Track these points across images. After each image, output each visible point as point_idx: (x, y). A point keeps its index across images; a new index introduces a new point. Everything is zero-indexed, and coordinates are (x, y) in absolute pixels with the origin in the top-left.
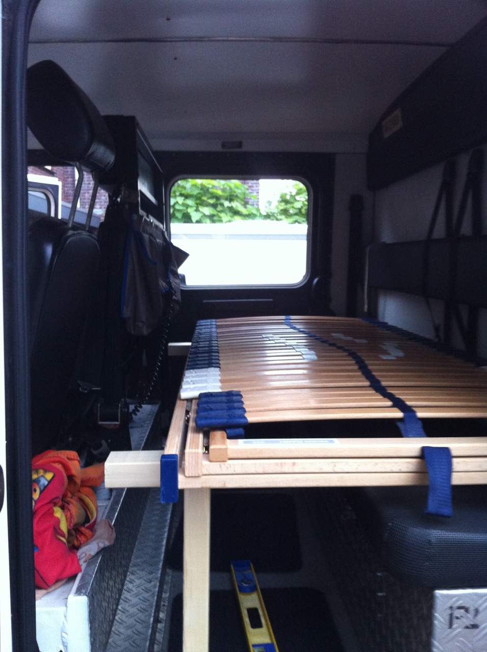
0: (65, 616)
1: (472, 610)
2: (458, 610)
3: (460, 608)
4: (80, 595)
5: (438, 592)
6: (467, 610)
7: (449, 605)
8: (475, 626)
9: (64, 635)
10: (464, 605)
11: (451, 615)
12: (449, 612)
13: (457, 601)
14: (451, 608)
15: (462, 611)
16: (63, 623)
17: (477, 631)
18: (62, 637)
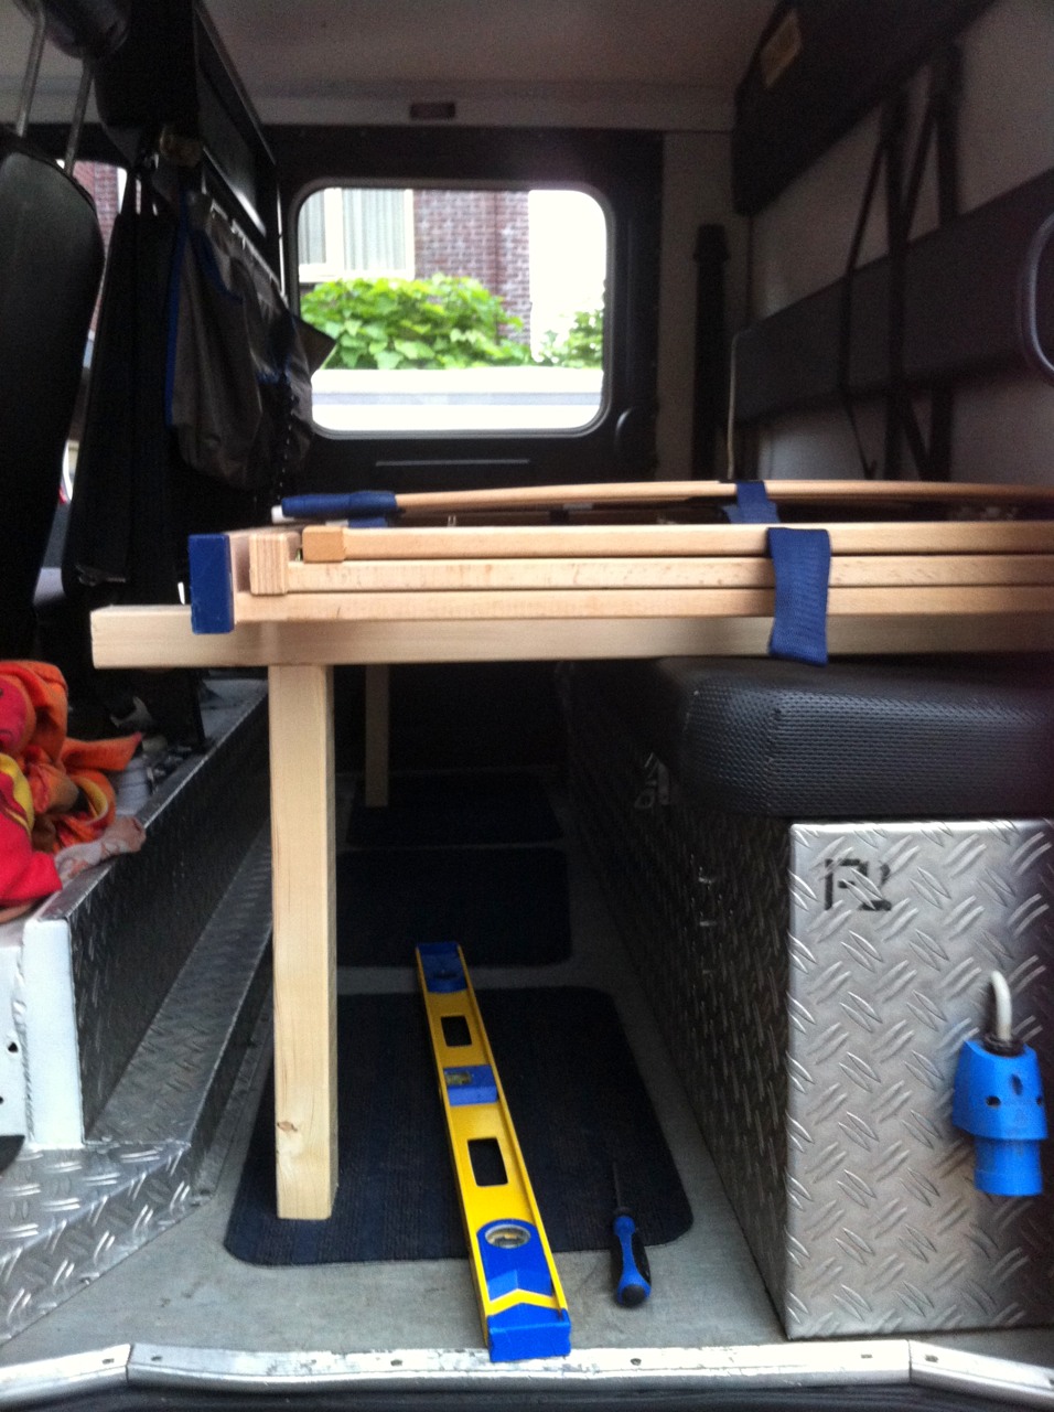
0: (19, 966)
1: (874, 868)
2: (844, 868)
3: (847, 863)
4: (51, 918)
5: (799, 829)
6: (864, 869)
7: (822, 856)
8: (882, 905)
9: (18, 1007)
10: (853, 857)
11: (829, 878)
12: (825, 872)
13: (839, 847)
14: (828, 862)
15: (854, 869)
16: (16, 980)
17: (888, 915)
18: (14, 1012)
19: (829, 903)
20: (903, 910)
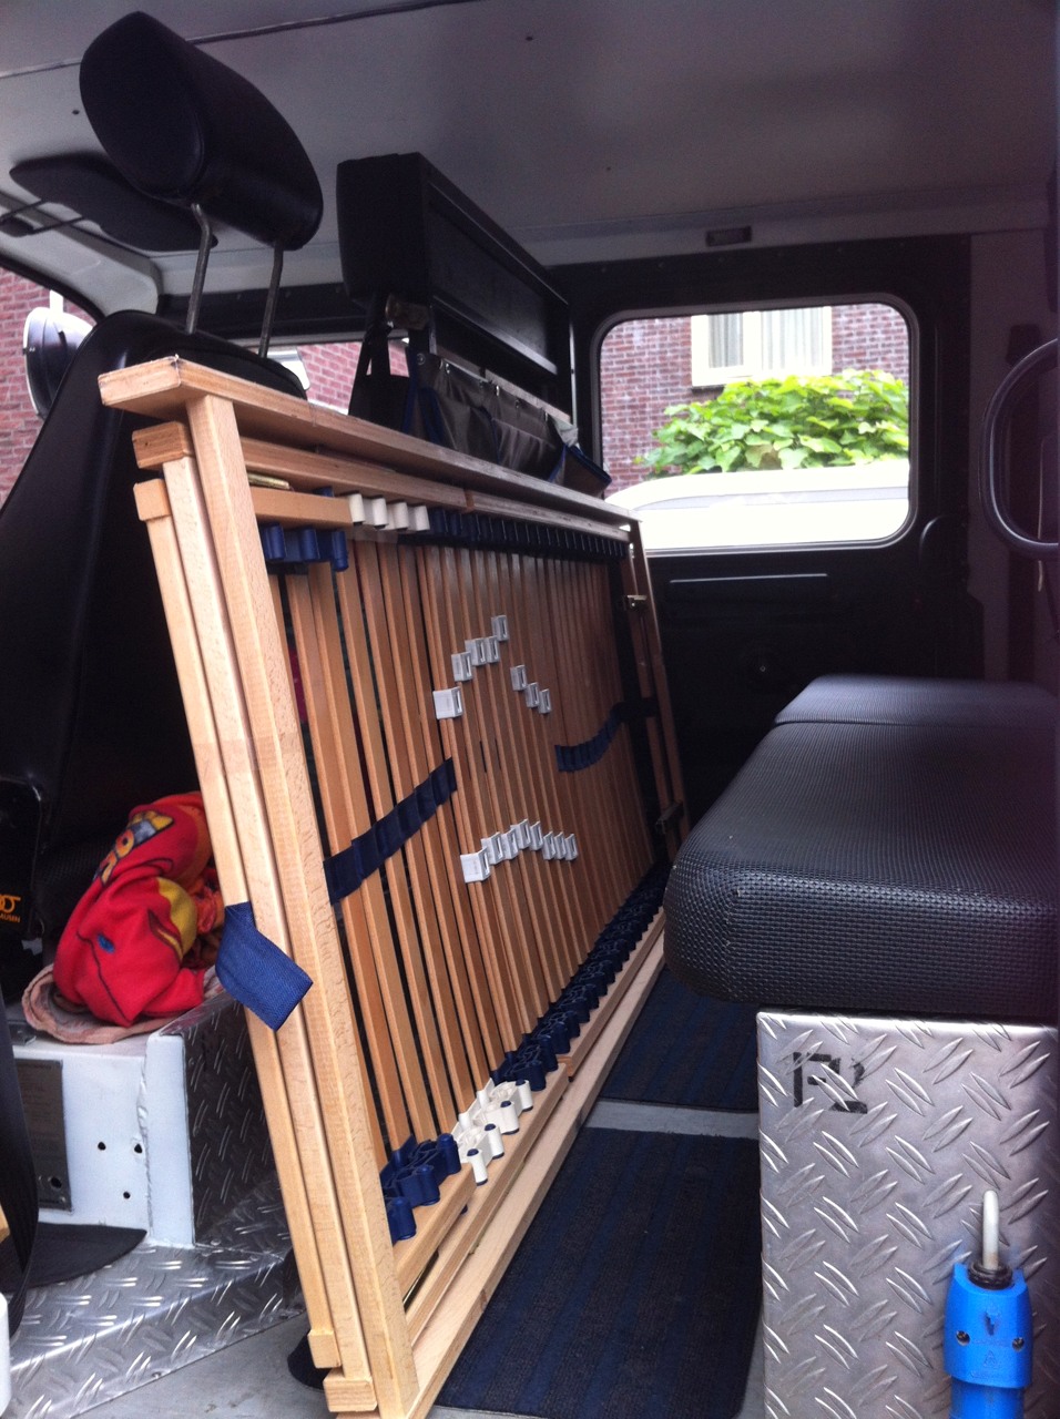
0: (143, 1075)
1: (846, 1064)
2: (813, 1063)
3: (816, 1058)
4: (169, 1034)
5: (763, 1016)
6: (835, 1065)
7: (789, 1051)
8: (857, 1107)
9: (142, 1112)
10: (822, 1052)
11: (798, 1072)
12: (793, 1066)
13: (808, 1041)
14: (796, 1056)
15: (825, 1066)
16: (141, 1088)
18: (139, 1117)
19: (799, 1101)
20: (882, 1113)
